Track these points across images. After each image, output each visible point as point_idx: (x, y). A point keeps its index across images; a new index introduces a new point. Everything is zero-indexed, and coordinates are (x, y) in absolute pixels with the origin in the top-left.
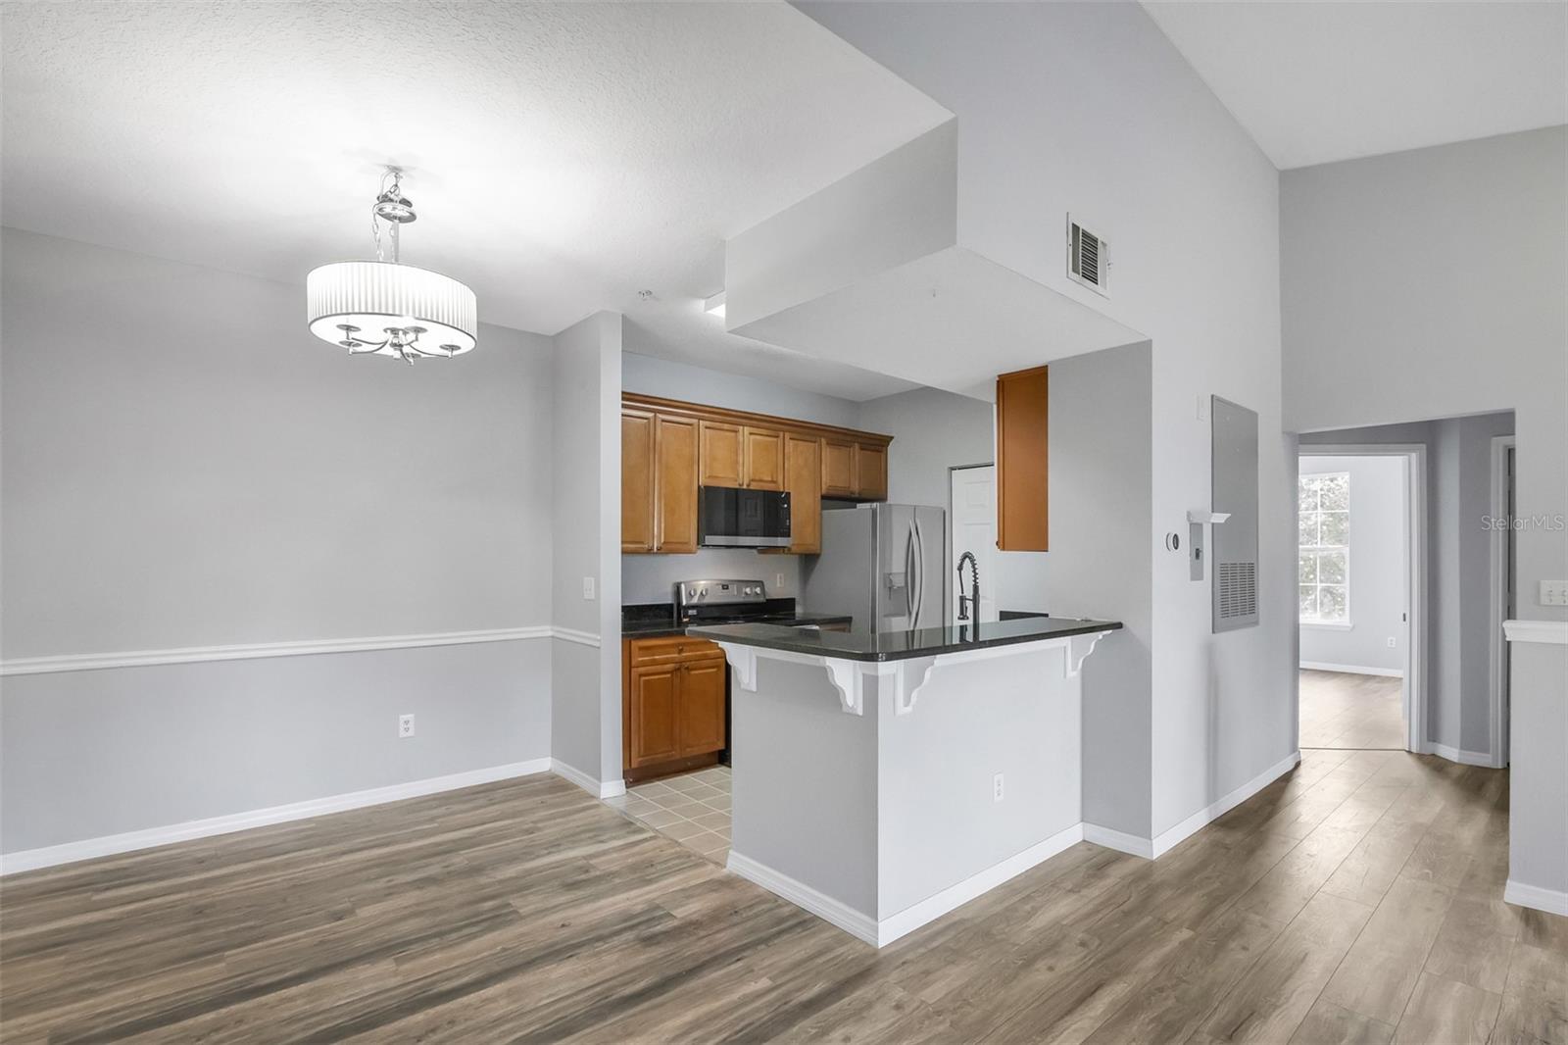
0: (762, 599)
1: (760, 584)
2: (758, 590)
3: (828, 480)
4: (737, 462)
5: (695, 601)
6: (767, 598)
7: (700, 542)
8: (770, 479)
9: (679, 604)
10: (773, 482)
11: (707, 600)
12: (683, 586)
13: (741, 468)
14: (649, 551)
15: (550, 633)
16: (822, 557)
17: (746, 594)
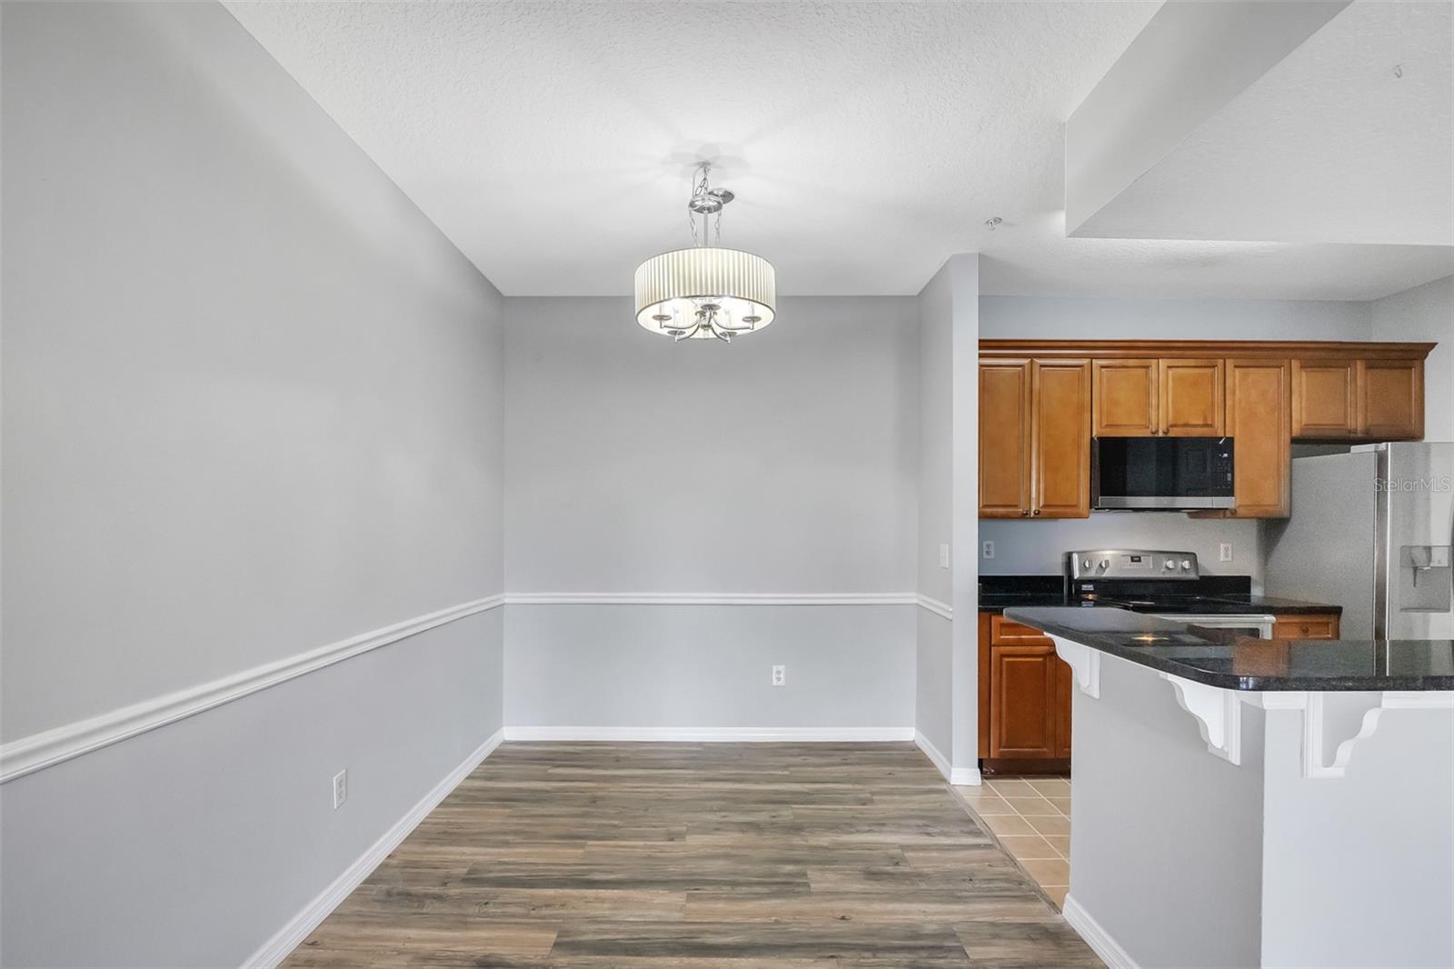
0: (1192, 576)
1: (1192, 557)
2: (1186, 564)
3: (1302, 417)
4: (1148, 404)
5: (1092, 574)
6: (1200, 574)
7: (1093, 504)
8: (1201, 422)
9: (1070, 576)
10: (1206, 425)
11: (1107, 574)
12: (1075, 557)
13: (1153, 413)
14: (1025, 516)
15: (915, 601)
16: (1292, 520)
17: (1167, 568)
